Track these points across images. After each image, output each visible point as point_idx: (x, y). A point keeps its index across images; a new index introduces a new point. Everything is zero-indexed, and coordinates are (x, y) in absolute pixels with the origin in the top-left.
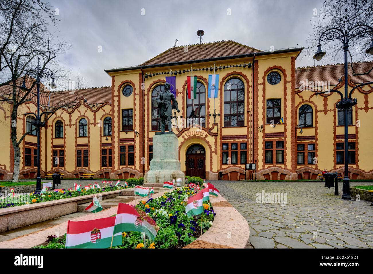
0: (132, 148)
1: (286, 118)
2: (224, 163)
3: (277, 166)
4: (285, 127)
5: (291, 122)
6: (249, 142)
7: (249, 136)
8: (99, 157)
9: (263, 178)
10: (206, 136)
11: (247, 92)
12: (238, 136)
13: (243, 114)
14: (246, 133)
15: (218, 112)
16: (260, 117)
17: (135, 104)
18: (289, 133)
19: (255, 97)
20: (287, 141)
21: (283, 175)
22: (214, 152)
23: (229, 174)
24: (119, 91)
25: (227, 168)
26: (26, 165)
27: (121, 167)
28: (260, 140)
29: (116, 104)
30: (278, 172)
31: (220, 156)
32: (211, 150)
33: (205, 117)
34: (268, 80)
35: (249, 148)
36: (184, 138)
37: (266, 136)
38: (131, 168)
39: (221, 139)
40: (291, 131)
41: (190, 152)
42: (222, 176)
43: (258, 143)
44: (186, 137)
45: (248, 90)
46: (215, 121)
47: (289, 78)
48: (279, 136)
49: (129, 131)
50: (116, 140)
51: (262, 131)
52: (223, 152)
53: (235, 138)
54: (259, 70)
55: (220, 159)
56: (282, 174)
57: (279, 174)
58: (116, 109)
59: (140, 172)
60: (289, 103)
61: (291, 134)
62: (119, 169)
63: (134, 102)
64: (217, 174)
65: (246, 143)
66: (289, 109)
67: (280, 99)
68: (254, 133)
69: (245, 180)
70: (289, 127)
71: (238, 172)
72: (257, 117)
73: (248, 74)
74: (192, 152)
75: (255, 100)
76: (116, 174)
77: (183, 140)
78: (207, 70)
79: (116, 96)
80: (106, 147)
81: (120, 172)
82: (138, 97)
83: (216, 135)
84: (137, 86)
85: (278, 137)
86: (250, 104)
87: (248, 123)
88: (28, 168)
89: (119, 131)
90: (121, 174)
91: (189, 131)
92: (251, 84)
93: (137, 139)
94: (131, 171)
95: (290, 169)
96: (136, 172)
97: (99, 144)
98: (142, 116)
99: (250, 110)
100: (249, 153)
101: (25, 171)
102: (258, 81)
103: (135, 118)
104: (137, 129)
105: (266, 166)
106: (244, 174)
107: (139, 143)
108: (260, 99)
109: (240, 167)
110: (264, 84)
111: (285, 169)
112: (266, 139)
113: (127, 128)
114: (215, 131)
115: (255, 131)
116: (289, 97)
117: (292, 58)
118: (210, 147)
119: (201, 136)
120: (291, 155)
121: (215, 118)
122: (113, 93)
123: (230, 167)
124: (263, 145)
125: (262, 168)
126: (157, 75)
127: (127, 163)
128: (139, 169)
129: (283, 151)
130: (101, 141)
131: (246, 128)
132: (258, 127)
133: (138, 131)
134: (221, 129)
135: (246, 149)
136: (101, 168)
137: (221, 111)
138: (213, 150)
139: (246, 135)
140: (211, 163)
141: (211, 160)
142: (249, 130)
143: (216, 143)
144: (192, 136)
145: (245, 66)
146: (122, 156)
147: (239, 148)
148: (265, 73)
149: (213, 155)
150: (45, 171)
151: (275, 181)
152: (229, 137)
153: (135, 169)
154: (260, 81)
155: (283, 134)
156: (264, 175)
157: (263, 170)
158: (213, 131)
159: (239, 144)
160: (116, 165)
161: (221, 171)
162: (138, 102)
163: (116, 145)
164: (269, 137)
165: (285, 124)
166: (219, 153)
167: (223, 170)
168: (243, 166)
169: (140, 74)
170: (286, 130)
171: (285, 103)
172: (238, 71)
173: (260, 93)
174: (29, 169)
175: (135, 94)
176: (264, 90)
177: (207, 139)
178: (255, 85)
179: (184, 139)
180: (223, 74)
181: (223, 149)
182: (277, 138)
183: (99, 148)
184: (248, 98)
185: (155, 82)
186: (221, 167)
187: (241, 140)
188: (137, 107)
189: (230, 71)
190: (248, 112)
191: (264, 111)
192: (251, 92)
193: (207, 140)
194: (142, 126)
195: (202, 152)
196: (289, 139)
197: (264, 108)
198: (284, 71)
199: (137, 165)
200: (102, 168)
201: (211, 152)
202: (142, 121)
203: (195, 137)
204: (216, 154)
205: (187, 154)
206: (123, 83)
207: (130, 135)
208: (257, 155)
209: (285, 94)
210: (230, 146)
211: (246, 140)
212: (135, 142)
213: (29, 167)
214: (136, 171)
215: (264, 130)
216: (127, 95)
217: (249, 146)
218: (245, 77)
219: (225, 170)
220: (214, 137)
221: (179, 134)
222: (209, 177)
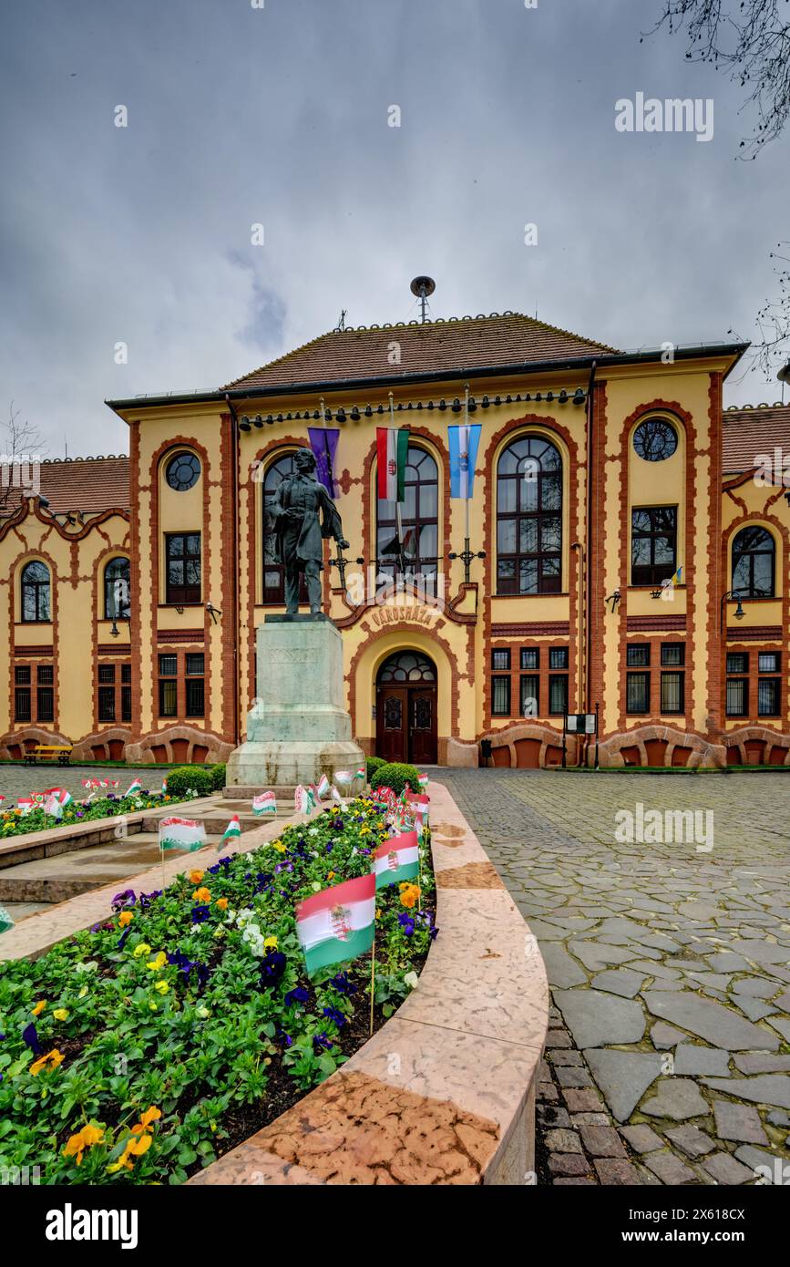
0: (197, 660)
1: (691, 569)
2: (497, 713)
3: (664, 724)
4: (690, 596)
5: (708, 582)
6: (577, 644)
7: (577, 626)
8: (91, 691)
9: (619, 760)
10: (440, 624)
11: (571, 484)
12: (541, 626)
13: (558, 555)
14: (566, 617)
15: (477, 547)
16: (612, 563)
17: (207, 517)
18: (701, 618)
19: (596, 500)
20: (694, 644)
21: (683, 751)
22: (464, 676)
23: (512, 748)
24: (154, 471)
25: (506, 728)
27: (161, 724)
28: (612, 640)
29: (144, 514)
30: (666, 742)
31: (485, 691)
32: (454, 668)
33: (436, 564)
34: (636, 444)
35: (577, 662)
36: (370, 631)
37: (628, 625)
38: (195, 726)
39: (487, 634)
40: (709, 610)
41: (387, 677)
42: (489, 754)
43: (604, 647)
44: (375, 628)
45: (573, 475)
46: (467, 575)
47: (702, 442)
48: (669, 627)
49: (188, 606)
50: (146, 634)
51: (616, 610)
52: (493, 677)
53: (533, 632)
54: (608, 412)
55: (483, 698)
56: (678, 748)
57: (670, 748)
58: (145, 531)
59: (226, 741)
60: (702, 520)
61: (707, 621)
62: (155, 730)
63: (206, 510)
64: (475, 746)
65: (565, 649)
66: (702, 540)
67: (674, 508)
68: (593, 617)
69: (564, 766)
70: (702, 598)
71: (540, 742)
72: (601, 562)
73: (575, 424)
74: (393, 673)
75: (596, 509)
76: (144, 748)
77: (364, 636)
78: (443, 408)
79: (145, 489)
80: (111, 657)
81: (159, 739)
82: (216, 493)
83: (470, 621)
84: (215, 457)
85: (667, 630)
86: (581, 521)
87: (572, 585)
89: (156, 606)
90: (163, 746)
91: (384, 608)
92: (582, 456)
93: (216, 632)
94: (195, 735)
95: (703, 732)
96: (212, 741)
97: (91, 646)
98: (230, 555)
99: (581, 540)
100: (577, 681)
102: (607, 447)
103: (207, 561)
104: (216, 598)
105: (630, 722)
106: (560, 748)
107: (221, 646)
108: (612, 506)
109: (547, 725)
110: (624, 457)
111: (686, 731)
112: (630, 635)
113: (183, 594)
114: (467, 607)
115: (596, 609)
116: (702, 501)
117: (713, 375)
118: (452, 659)
119: (425, 625)
120: (707, 687)
121: (467, 565)
122: (135, 480)
123: (516, 724)
124: (619, 655)
125: (617, 728)
126: (280, 420)
127: (181, 710)
128: (221, 731)
129: (682, 674)
130: (95, 638)
131: (567, 600)
132: (606, 598)
133: (217, 606)
134: (487, 602)
135: (566, 666)
136: (95, 727)
137: (487, 544)
138: (462, 668)
139: (567, 623)
140: (455, 713)
141: (454, 703)
142: (577, 608)
143: (471, 647)
144: (396, 622)
145: (563, 400)
146: (163, 688)
147: (544, 663)
148: (629, 421)
149: (463, 685)
151: (656, 770)
152: (513, 627)
153: (208, 729)
154: (613, 447)
155: (682, 620)
156: (623, 750)
157: (618, 735)
158: (461, 609)
159: (544, 652)
160: (146, 717)
161: (489, 737)
162: (216, 509)
163: (146, 651)
164: (638, 628)
165: (688, 587)
166: (481, 679)
167: (495, 736)
168: (557, 723)
169: (223, 416)
170: (691, 607)
171: (690, 520)
172: (542, 413)
173: (612, 487)
175: (207, 484)
176: (624, 477)
177: (442, 633)
178: (596, 461)
179: (367, 633)
180: (493, 423)
181: (493, 667)
182: (665, 634)
183: (91, 661)
184: (574, 501)
185: (274, 446)
186: (486, 724)
187: (552, 638)
188: (216, 527)
189: (518, 414)
190: (573, 548)
191: (624, 547)
192: (581, 484)
193: (444, 638)
194: (232, 589)
195: (427, 676)
196: (701, 637)
197: (622, 535)
198: (686, 418)
199: (217, 717)
200: (101, 727)
201: (456, 677)
202: (232, 572)
203: (403, 628)
204: (472, 681)
205: (379, 682)
206: (168, 446)
207: (192, 618)
208: (600, 688)
209: (691, 492)
210: (515, 658)
211: (567, 638)
212: (208, 643)
214: (212, 736)
215: (624, 606)
216: (180, 485)
217: (577, 657)
218: (564, 433)
219: (501, 734)
220: (464, 627)
221: (351, 616)
222: (448, 757)
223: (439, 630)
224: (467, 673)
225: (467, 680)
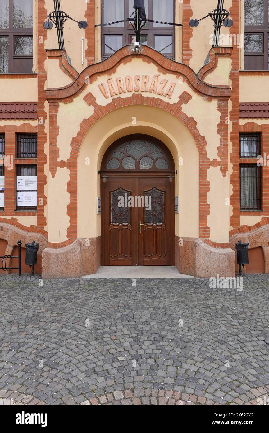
10: (185, 98)
22: (215, 163)
25: (258, 225)
31: (232, 182)
32: (202, 153)
33: (173, 35)
36: (95, 105)
41: (113, 165)
42: (245, 258)
44: (102, 101)
52: (241, 166)
55: (231, 190)
64: (230, 250)
74: (121, 161)
77: (88, 111)
83: (222, 95)
91: (114, 76)
114: (218, 78)
118: (201, 141)
119: (165, 99)
134: (235, 78)
138: (212, 154)
140: (204, 209)
141: (203, 197)
143: (222, 127)
144: (129, 95)
149: (213, 173)
158: (211, 79)
166: (230, 167)
177: (188, 110)
179: (92, 108)
186: (234, 220)
193: (189, 115)
195: (161, 165)
201: (205, 164)
203: (138, 102)
204: (224, 170)
205: (103, 170)
210: (268, 144)
220: (215, 103)
221: (71, 85)
222: (197, 264)
223: (183, 106)
224: (219, 159)
225: (219, 167)
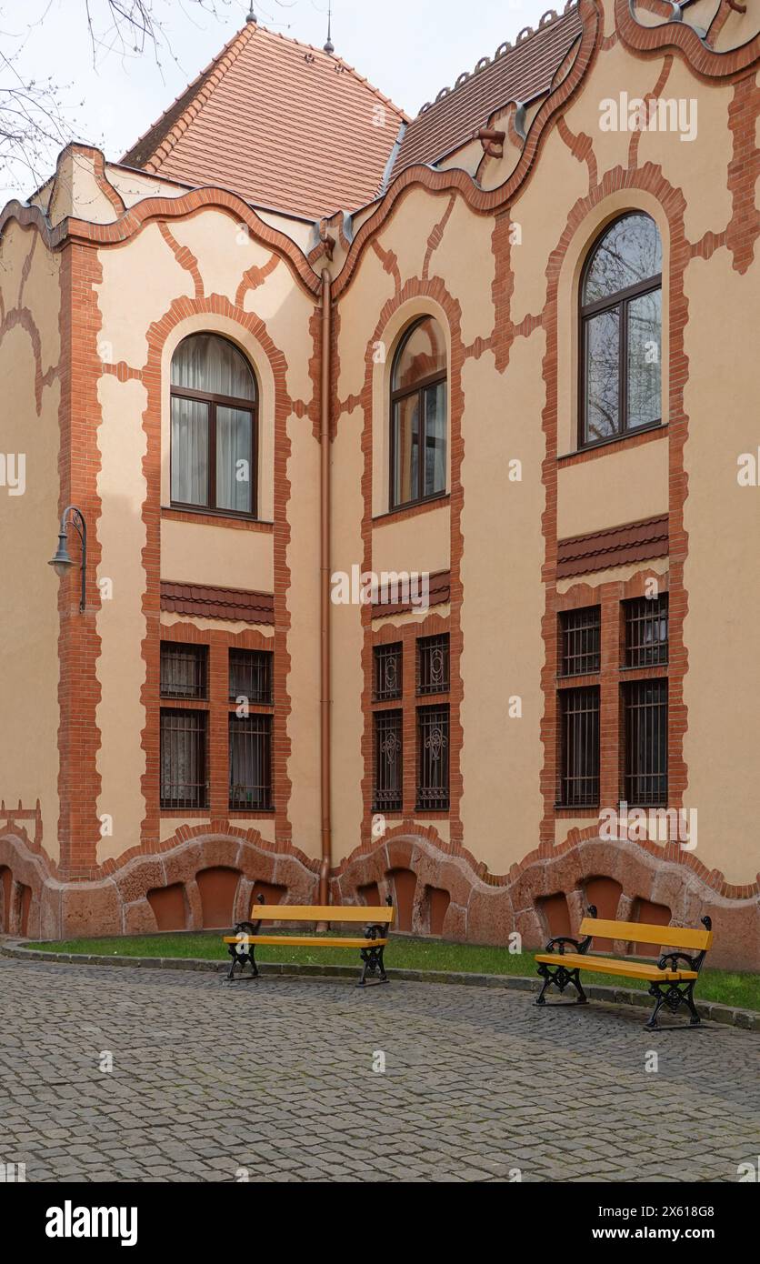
26: (169, 805)
88: (182, 833)
101: (159, 857)
150: (314, 853)
174: (194, 841)
213: (194, 822)
